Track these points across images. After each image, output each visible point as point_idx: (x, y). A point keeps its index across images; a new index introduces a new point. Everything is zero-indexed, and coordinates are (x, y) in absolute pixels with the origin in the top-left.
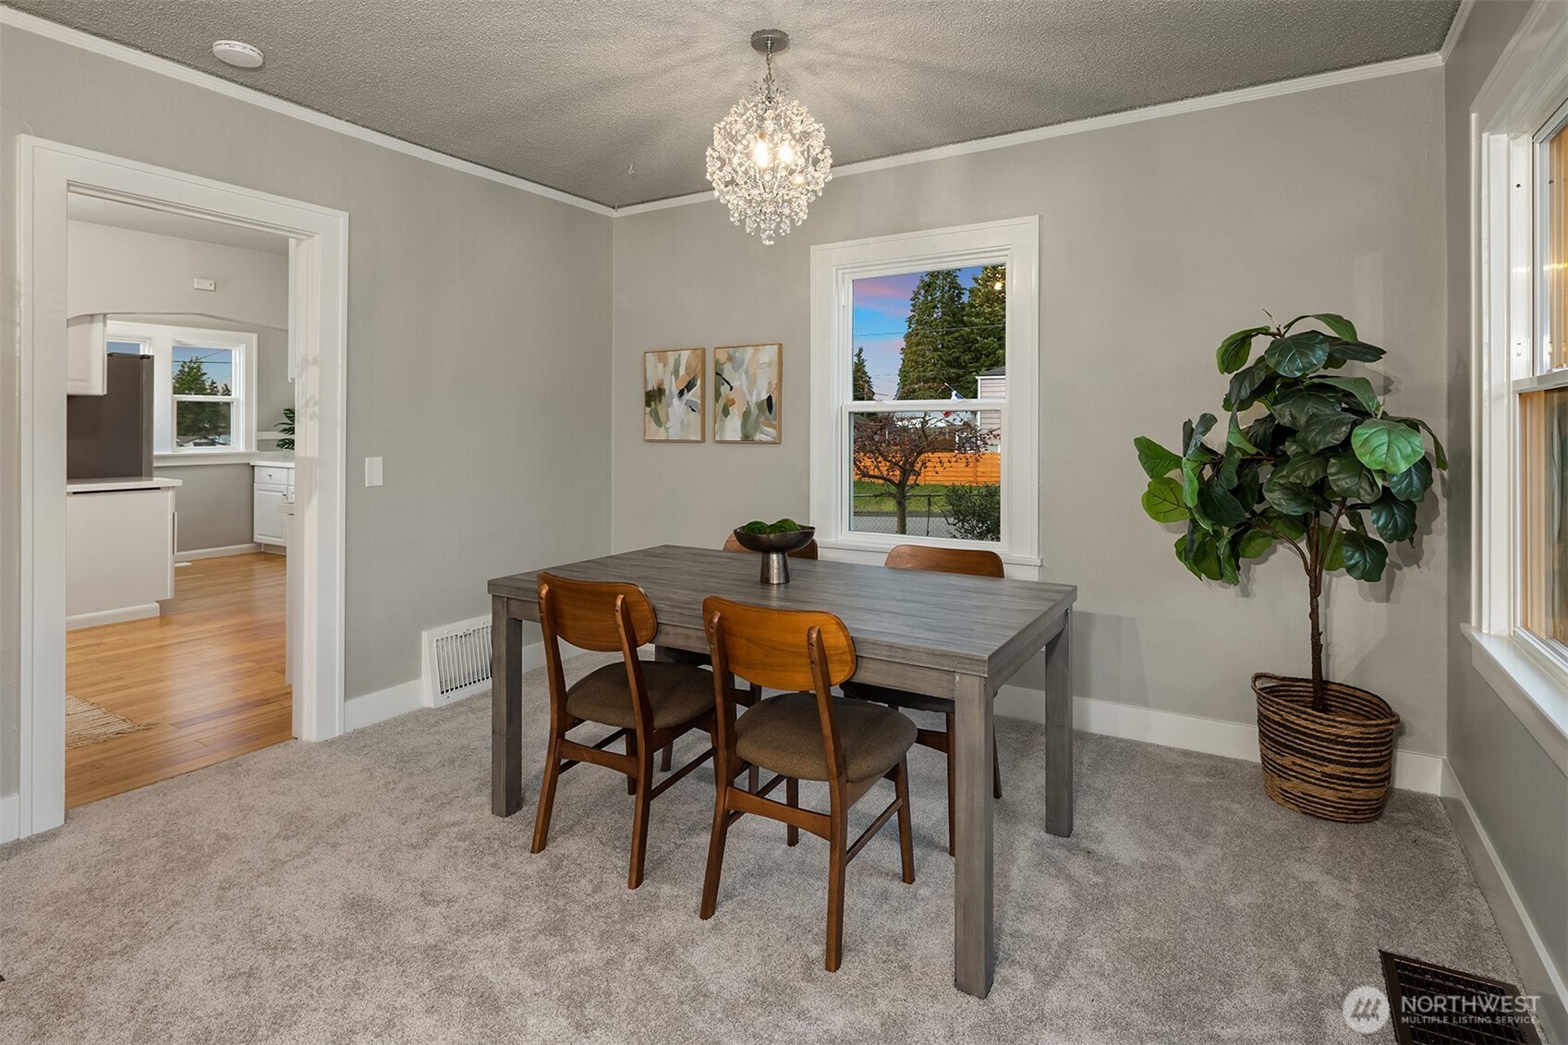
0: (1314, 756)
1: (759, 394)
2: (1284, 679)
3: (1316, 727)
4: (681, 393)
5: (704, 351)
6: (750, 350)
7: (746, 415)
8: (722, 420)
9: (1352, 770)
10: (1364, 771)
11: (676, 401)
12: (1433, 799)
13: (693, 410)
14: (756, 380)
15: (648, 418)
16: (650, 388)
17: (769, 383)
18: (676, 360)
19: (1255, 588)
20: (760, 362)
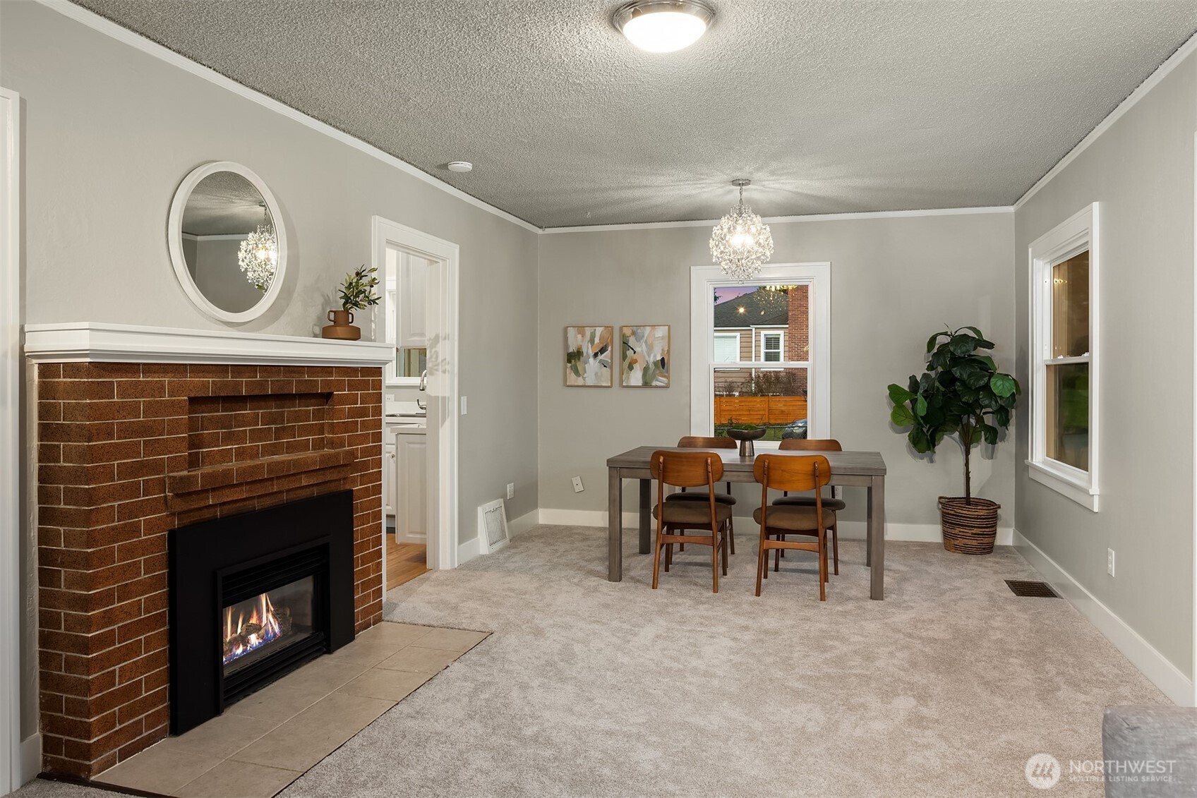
0: (969, 526)
1: (655, 356)
2: (950, 498)
3: (969, 513)
4: (596, 355)
5: (612, 328)
6: (648, 329)
7: (646, 370)
8: (627, 373)
9: (983, 530)
10: (988, 530)
11: (591, 360)
12: (1010, 546)
13: (605, 366)
14: (652, 347)
15: (568, 371)
16: (571, 350)
17: (663, 350)
18: (591, 333)
19: (937, 457)
20: (656, 336)
